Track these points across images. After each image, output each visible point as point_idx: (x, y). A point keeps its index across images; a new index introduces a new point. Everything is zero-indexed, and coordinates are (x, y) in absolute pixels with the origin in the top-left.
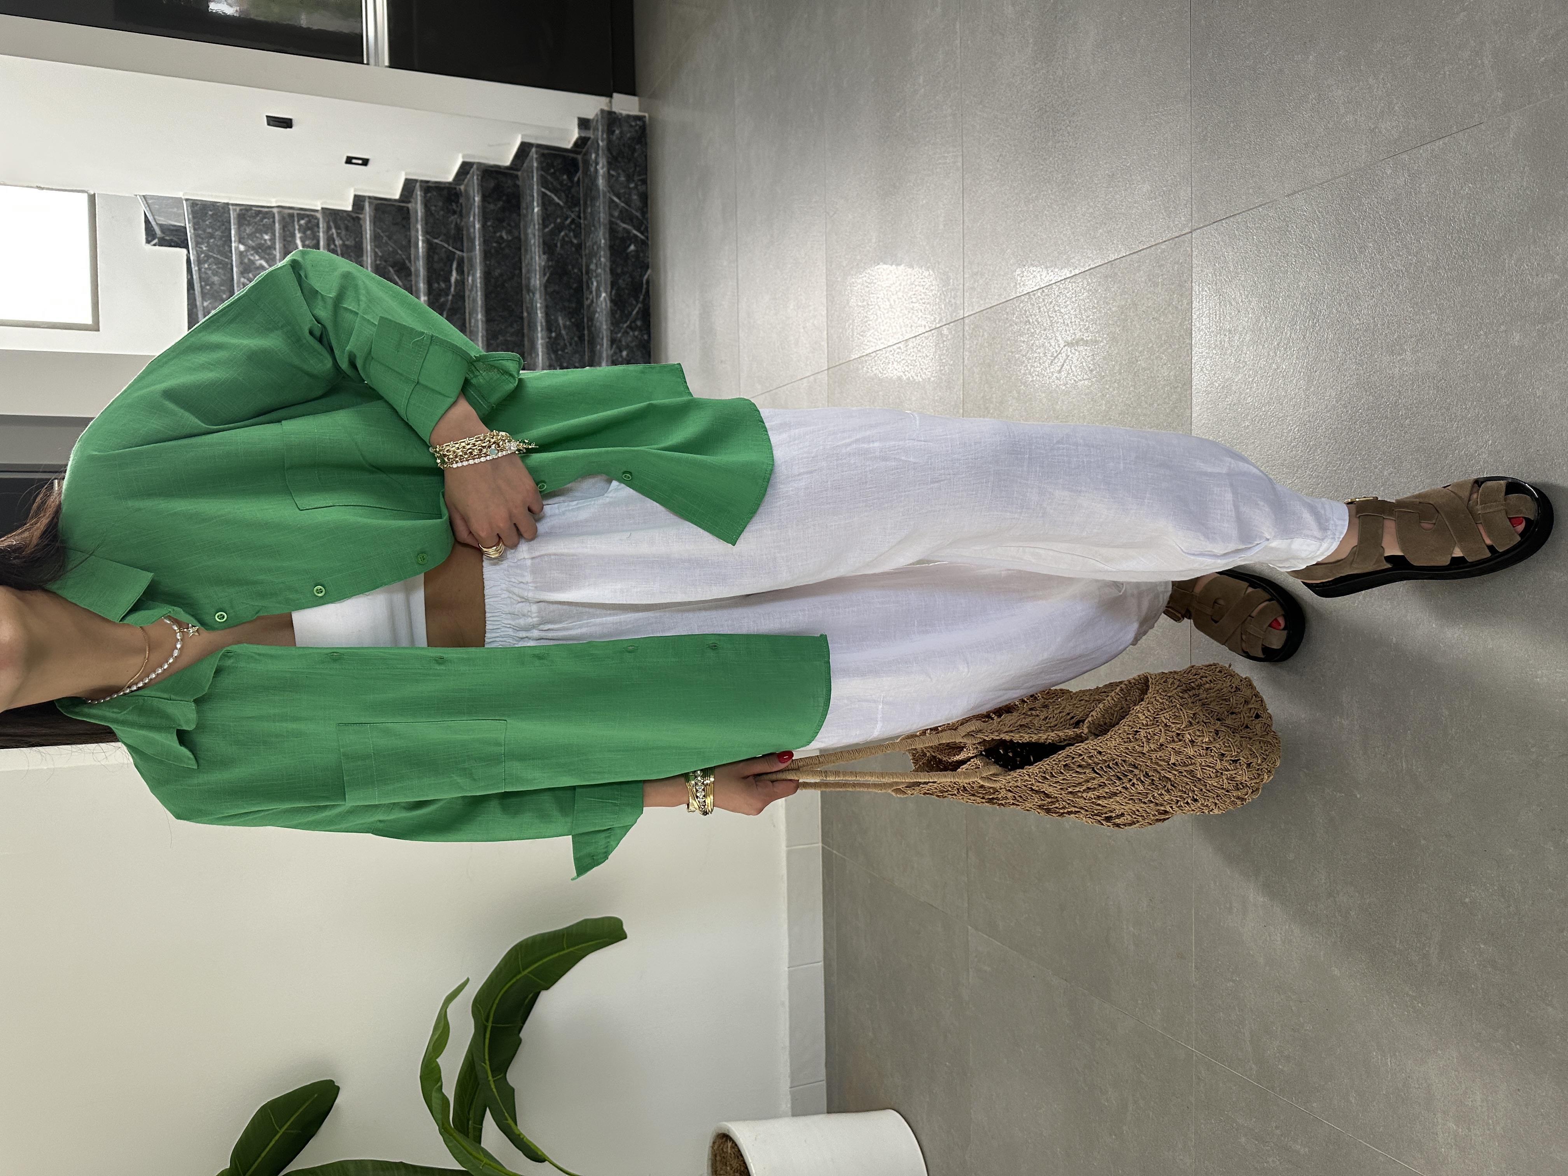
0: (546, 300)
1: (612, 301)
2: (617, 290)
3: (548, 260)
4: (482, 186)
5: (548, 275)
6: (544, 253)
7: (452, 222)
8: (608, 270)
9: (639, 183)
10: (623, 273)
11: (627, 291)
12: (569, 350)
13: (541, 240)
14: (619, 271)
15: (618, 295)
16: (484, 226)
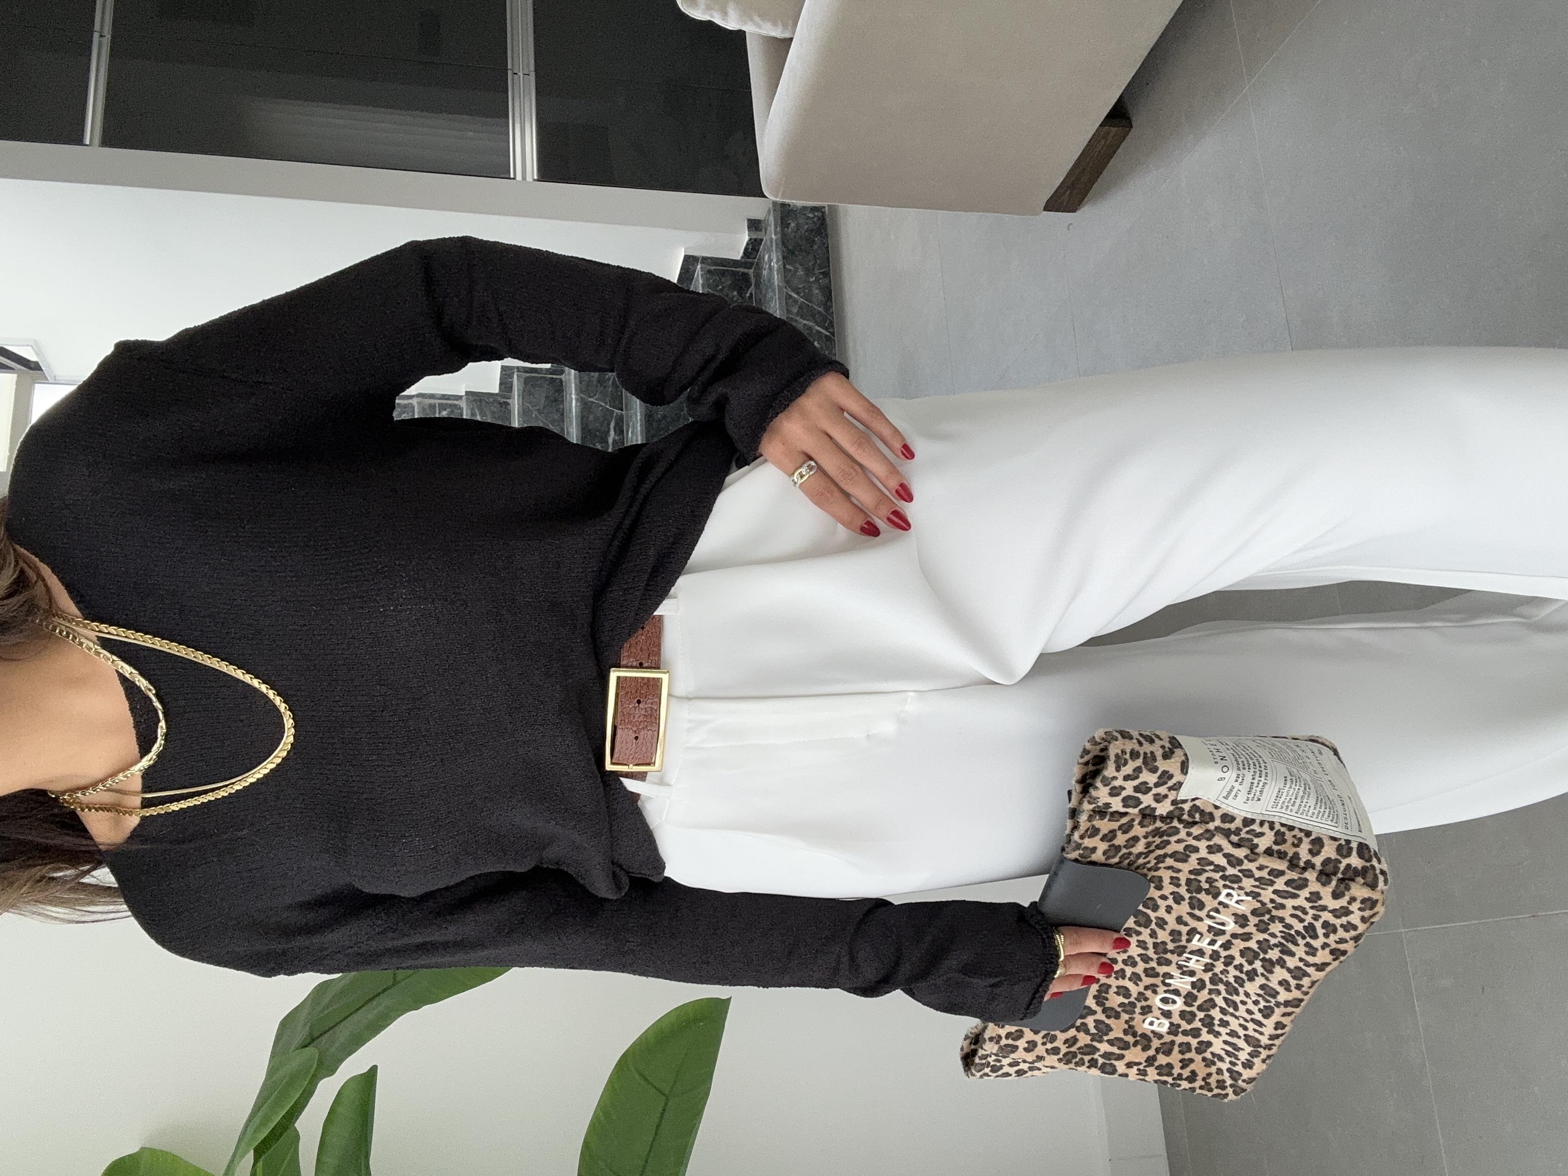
9: (821, 277)
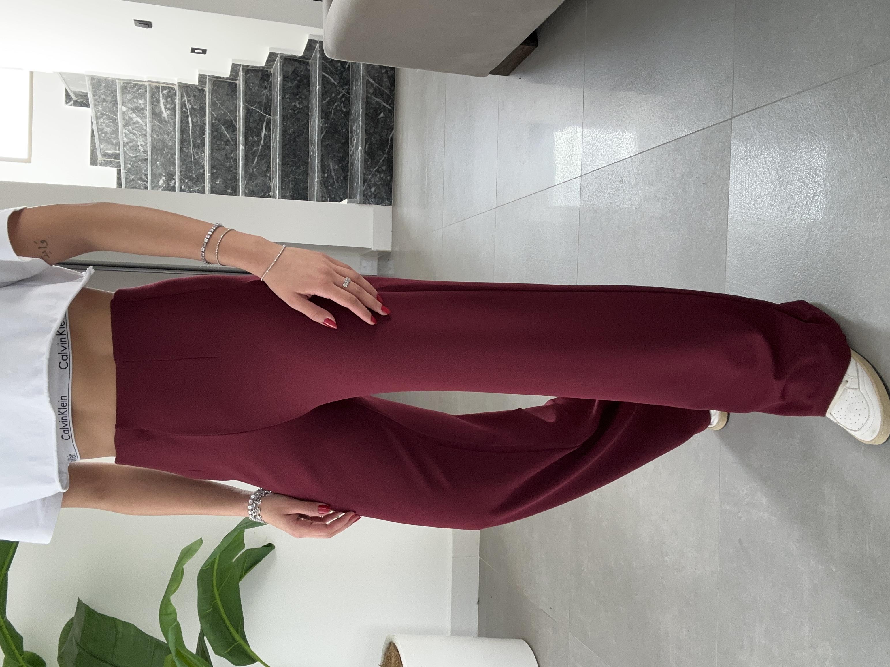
0: (321, 150)
1: (365, 152)
2: (369, 145)
3: (325, 123)
4: (282, 69)
5: (324, 133)
6: (322, 119)
7: (264, 95)
8: (364, 131)
10: (374, 133)
11: (376, 146)
12: (336, 185)
13: (320, 109)
14: (372, 131)
15: (370, 148)
16: (283, 98)
